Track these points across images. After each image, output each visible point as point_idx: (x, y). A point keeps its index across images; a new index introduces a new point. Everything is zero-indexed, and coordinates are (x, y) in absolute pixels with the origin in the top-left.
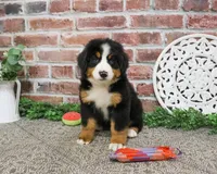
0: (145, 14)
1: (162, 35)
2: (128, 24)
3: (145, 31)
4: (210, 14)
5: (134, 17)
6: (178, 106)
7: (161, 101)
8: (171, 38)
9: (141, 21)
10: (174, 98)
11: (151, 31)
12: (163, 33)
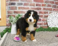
0: (45, 7)
1: (49, 12)
2: (42, 9)
3: (45, 11)
4: (57, 8)
5: (43, 8)
6: (52, 27)
7: (49, 26)
9: (44, 9)
11: (46, 11)
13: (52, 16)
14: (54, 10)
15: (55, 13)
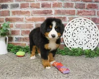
0: (60, 9)
2: (53, 13)
3: (60, 16)
5: (56, 11)
6: (73, 47)
7: (66, 45)
8: (71, 19)
9: (58, 12)
10: (72, 44)
11: (63, 16)
12: (67, 17)
13: (73, 26)
14: (79, 13)
15: (83, 20)
